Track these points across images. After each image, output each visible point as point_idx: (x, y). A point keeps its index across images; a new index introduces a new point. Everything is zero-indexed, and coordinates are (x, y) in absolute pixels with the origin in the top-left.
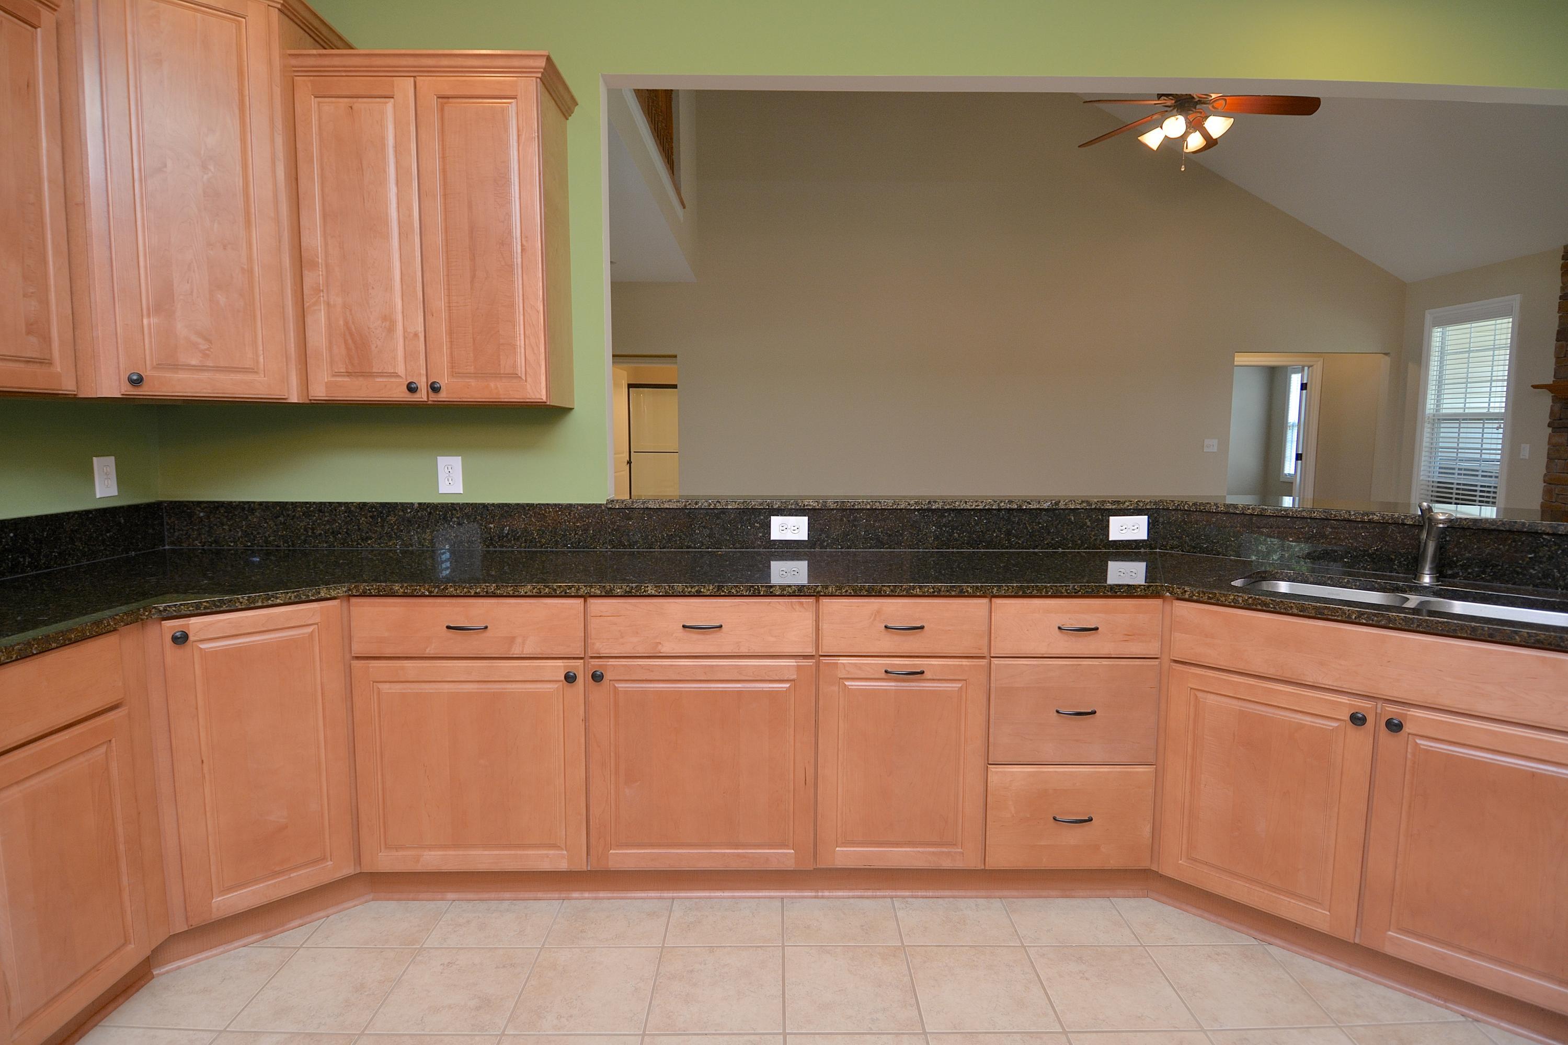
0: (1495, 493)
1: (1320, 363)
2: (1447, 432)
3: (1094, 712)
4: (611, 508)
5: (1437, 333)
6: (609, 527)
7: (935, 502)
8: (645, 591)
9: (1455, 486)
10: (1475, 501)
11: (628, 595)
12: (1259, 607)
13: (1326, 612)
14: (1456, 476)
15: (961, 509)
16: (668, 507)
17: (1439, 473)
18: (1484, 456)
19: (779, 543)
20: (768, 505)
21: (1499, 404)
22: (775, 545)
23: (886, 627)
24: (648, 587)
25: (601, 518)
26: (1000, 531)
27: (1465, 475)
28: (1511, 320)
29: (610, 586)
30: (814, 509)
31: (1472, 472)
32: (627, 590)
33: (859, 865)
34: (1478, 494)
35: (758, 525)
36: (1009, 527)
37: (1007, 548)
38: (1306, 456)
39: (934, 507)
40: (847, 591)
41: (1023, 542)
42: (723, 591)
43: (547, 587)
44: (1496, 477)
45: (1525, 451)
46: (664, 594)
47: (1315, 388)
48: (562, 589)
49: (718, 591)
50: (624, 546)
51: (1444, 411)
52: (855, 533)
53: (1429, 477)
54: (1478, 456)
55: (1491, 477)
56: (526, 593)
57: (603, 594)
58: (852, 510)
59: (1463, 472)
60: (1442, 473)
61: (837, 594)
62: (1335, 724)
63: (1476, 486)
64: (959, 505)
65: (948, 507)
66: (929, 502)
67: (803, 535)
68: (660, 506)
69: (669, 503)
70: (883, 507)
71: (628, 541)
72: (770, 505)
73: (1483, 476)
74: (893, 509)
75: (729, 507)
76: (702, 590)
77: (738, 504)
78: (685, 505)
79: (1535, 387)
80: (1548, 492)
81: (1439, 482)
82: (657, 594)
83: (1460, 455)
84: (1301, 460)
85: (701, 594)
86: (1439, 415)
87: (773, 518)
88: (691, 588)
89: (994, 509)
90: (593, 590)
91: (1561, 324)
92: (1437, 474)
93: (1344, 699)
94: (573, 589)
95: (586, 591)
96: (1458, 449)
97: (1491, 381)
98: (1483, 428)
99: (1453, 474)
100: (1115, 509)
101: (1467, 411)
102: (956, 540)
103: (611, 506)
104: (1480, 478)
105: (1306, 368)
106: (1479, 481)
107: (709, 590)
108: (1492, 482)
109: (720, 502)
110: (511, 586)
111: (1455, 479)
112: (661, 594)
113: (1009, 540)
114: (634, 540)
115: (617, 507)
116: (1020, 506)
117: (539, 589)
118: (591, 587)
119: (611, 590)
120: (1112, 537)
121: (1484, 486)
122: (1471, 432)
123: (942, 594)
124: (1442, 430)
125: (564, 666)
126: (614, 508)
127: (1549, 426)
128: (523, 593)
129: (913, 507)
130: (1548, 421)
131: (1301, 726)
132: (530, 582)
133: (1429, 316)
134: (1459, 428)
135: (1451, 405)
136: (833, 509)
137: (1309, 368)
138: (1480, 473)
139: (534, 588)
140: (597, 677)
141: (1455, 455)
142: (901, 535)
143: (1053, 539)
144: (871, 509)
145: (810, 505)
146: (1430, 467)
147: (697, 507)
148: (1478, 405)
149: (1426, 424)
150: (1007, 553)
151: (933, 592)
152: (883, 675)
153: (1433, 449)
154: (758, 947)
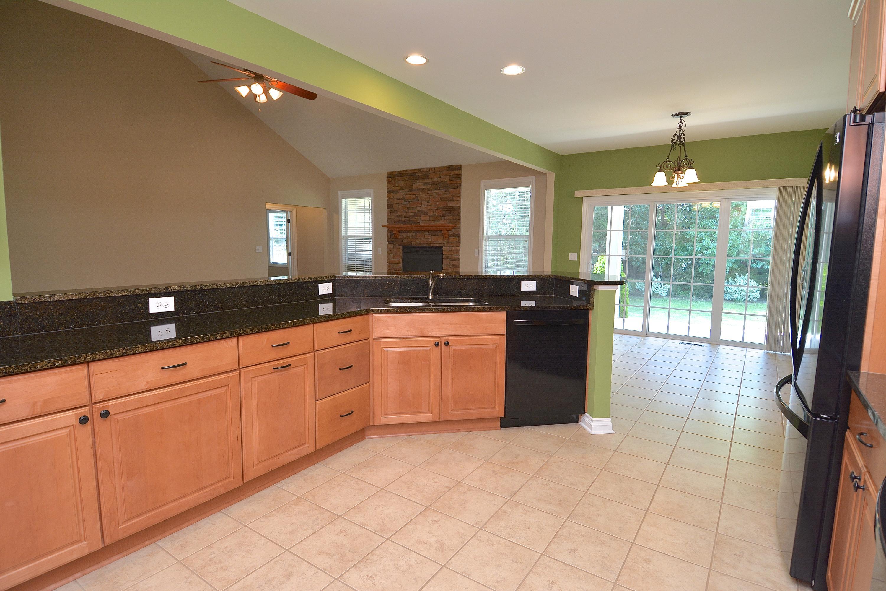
0: (370, 267)
1: (295, 210)
2: (351, 242)
3: (352, 366)
4: (20, 304)
5: (343, 201)
6: (19, 319)
7: (245, 282)
8: (136, 351)
9: (355, 265)
10: (355, 270)
11: (124, 355)
12: (405, 312)
13: (425, 310)
14: (355, 261)
15: (258, 285)
16: (71, 298)
17: (349, 260)
18: (365, 253)
19: (156, 315)
20: (147, 291)
21: (368, 232)
22: (153, 316)
23: (273, 346)
24: (138, 347)
25: (11, 311)
26: (276, 295)
27: (359, 261)
28: (371, 199)
29: (111, 351)
30: (178, 292)
31: (361, 260)
32: (124, 352)
33: (265, 472)
34: (364, 268)
35: (140, 305)
36: (279, 293)
37: (279, 303)
38: (293, 253)
39: (245, 285)
40: (255, 331)
41: (286, 299)
42: (188, 342)
43: (60, 360)
44: (371, 261)
45: (380, 251)
46: (150, 350)
47: (294, 221)
48: (72, 360)
49: (185, 342)
50: (34, 331)
51: (349, 234)
52: (202, 303)
53: (345, 262)
54: (363, 253)
55: (368, 261)
56: (42, 367)
57: (106, 357)
58: (201, 290)
59: (358, 260)
60: (350, 260)
61: (250, 333)
62: (429, 348)
63: (363, 265)
64: (257, 284)
65: (252, 285)
66: (243, 283)
67: (171, 307)
68: (64, 298)
69: (73, 295)
70: (219, 287)
71: (37, 326)
72: (149, 292)
73: (365, 261)
74: (224, 288)
75: (120, 295)
76: (175, 343)
77: (126, 293)
78: (86, 296)
79: (383, 226)
80: (389, 266)
81: (349, 264)
82: (145, 351)
83: (356, 253)
84: (291, 256)
85: (174, 346)
86: (347, 236)
87: (150, 299)
88: (168, 343)
89: (273, 284)
90: (98, 356)
91: (388, 202)
92: (348, 261)
93: (432, 339)
94: (82, 358)
95: (92, 358)
96: (355, 250)
97: (365, 223)
98: (364, 242)
99: (355, 260)
100: (321, 281)
101: (357, 235)
102: (256, 302)
103: (21, 302)
104: (364, 262)
105: (289, 212)
106: (364, 263)
107: (179, 343)
108: (369, 263)
109: (112, 292)
110: (28, 365)
111: (356, 263)
112: (148, 350)
113: (280, 299)
114: (42, 325)
115: (27, 302)
116: (284, 282)
117: (53, 362)
118: (96, 354)
119: (112, 354)
120: (320, 293)
121: (367, 265)
122: (359, 242)
123: (297, 325)
124: (349, 242)
125: (75, 414)
126: (24, 303)
127: (387, 241)
128: (39, 368)
129: (235, 286)
130: (387, 239)
131: (420, 351)
132: (46, 358)
133: (340, 194)
134: (355, 241)
135: (351, 233)
136: (189, 291)
137: (290, 212)
138: (364, 260)
139: (48, 363)
140: (105, 415)
141: (354, 252)
142: (229, 302)
143: (298, 297)
144: (212, 289)
145: (176, 289)
146: (345, 258)
147: (95, 296)
148: (361, 233)
149: (343, 240)
150: (279, 305)
151: (293, 325)
152: (273, 370)
153: (346, 250)
154: (234, 532)
